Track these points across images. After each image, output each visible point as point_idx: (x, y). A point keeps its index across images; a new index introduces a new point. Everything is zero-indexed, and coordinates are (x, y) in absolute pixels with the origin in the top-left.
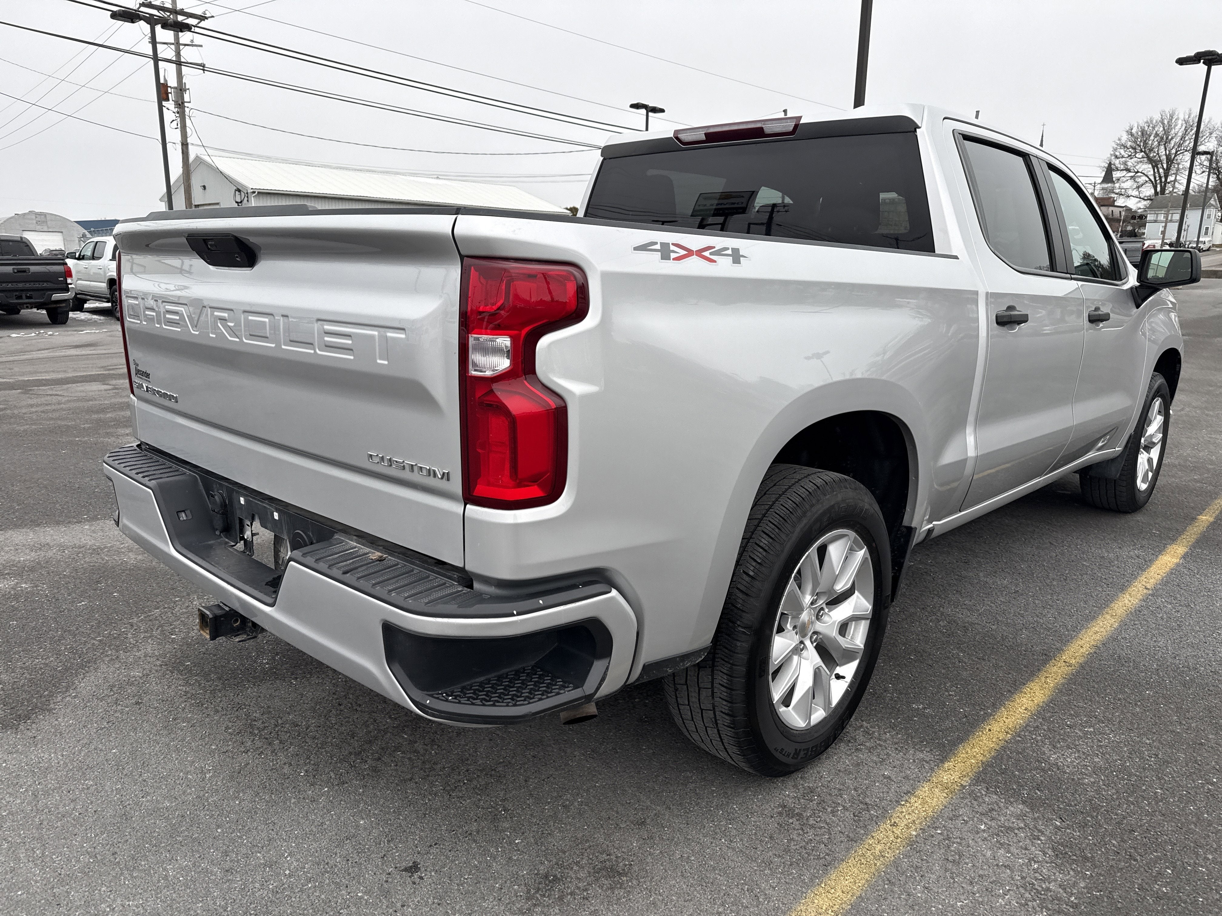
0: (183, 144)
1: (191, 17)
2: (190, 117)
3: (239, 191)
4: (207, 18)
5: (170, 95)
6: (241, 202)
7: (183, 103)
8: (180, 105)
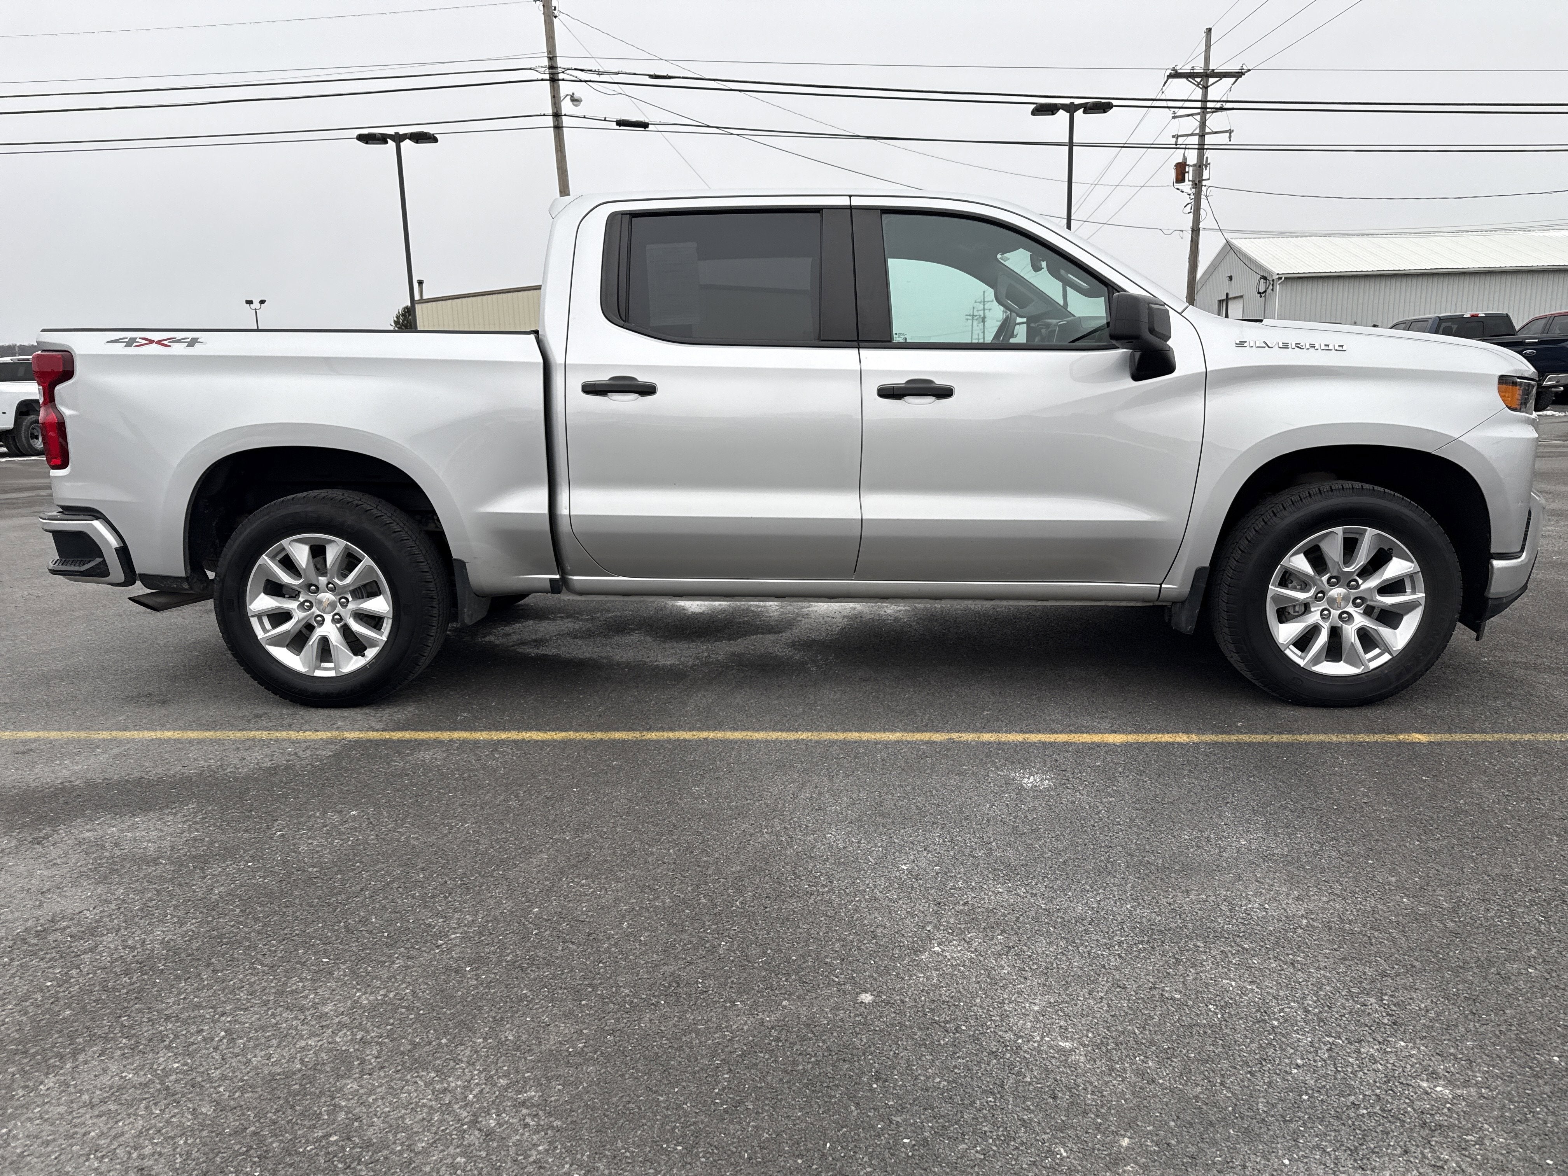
0: (1193, 230)
1: (1225, 77)
2: (1206, 196)
3: (1265, 278)
4: (1243, 74)
5: (1187, 175)
6: (1265, 292)
7: (1200, 181)
8: (1197, 184)
